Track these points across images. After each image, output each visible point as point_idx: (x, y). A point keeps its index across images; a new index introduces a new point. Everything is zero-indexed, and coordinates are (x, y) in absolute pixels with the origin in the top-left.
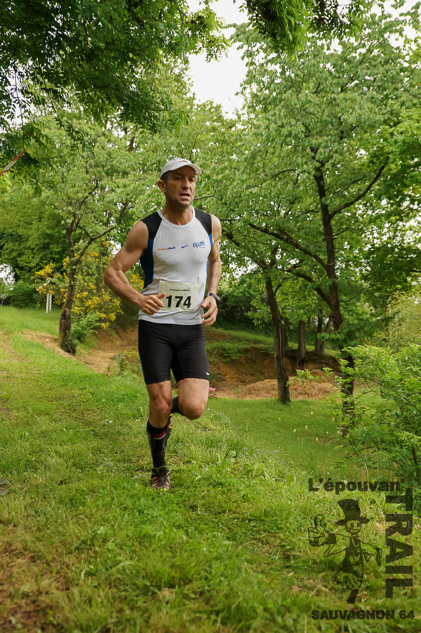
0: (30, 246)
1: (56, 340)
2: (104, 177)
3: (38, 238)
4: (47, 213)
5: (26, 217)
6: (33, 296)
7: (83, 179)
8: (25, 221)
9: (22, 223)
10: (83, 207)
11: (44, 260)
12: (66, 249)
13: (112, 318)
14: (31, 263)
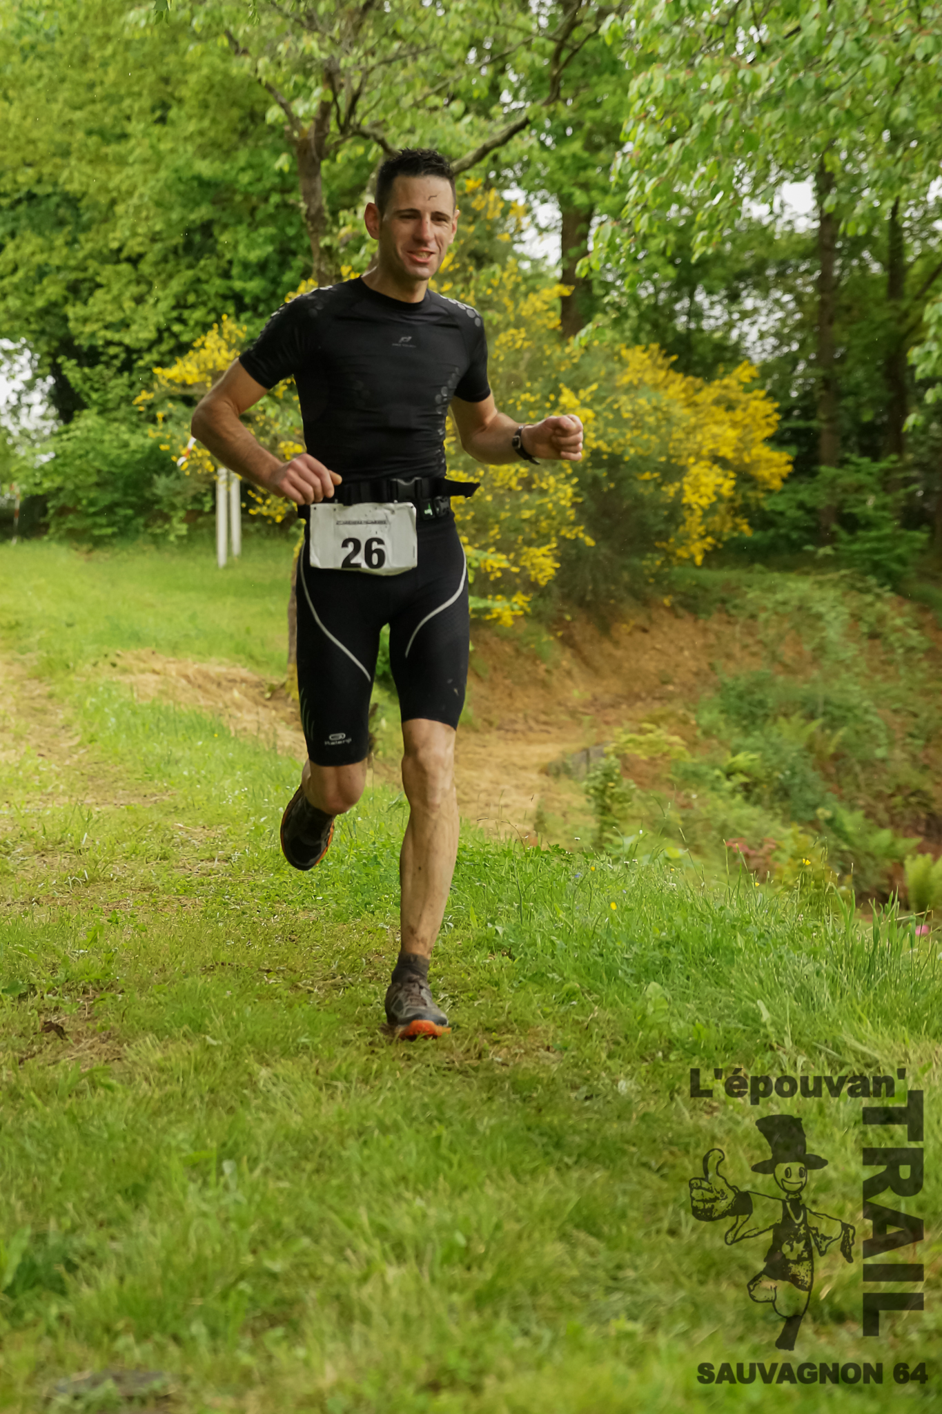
0: (123, 247)
1: (275, 693)
3: (158, 204)
4: (193, 78)
5: (98, 107)
6: (151, 484)
8: (94, 125)
9: (80, 136)
11: (193, 306)
12: (293, 246)
13: (542, 570)
14: (134, 327)
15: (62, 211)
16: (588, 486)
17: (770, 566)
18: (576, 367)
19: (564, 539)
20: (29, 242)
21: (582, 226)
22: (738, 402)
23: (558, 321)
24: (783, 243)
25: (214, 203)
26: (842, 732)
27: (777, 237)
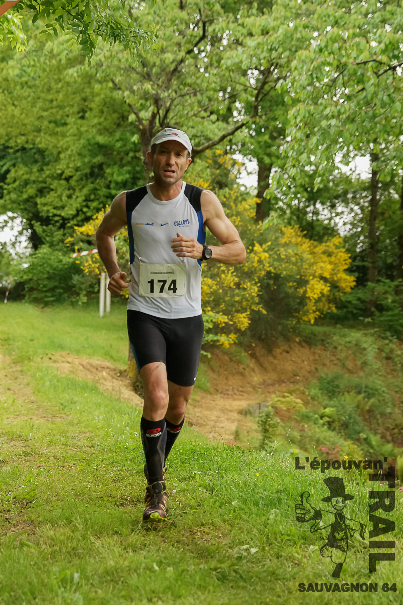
0: (63, 173)
1: (122, 374)
2: (219, 14)
3: (79, 154)
4: (97, 99)
5: (54, 111)
6: (71, 278)
7: (173, 21)
8: (52, 119)
9: (46, 123)
10: (175, 82)
11: (93, 201)
12: (138, 175)
13: (243, 324)
14: (66, 209)
15: (36, 156)
16: (264, 287)
17: (344, 326)
18: (262, 234)
19: (253, 310)
20: (21, 169)
21: (267, 173)
22: (333, 253)
23: (254, 214)
24: (356, 183)
25: (104, 155)
26: (372, 400)
27: (353, 181)
